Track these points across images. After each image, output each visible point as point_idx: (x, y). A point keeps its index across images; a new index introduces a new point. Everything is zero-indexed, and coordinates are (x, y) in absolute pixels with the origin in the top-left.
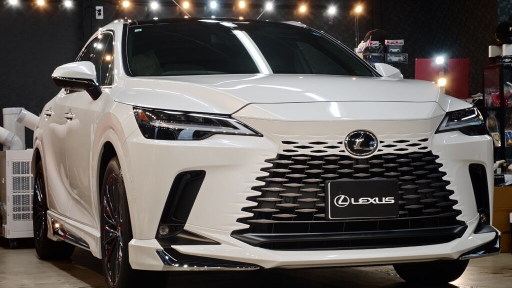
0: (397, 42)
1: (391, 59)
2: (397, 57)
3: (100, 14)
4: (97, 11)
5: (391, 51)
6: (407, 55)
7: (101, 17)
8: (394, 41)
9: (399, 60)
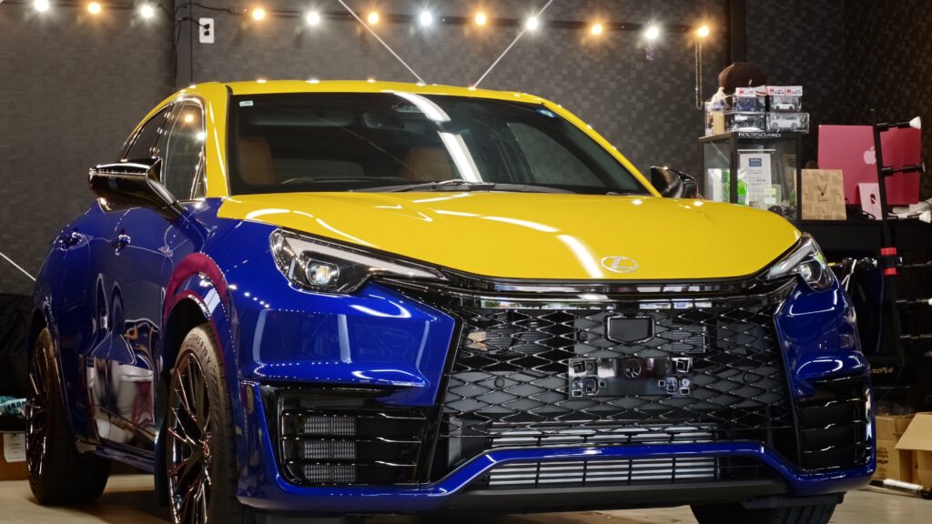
0: (789, 91)
1: (776, 124)
2: (788, 119)
3: (207, 33)
4: (201, 27)
5: (778, 107)
6: (808, 115)
7: (210, 39)
8: (783, 89)
9: (793, 124)
